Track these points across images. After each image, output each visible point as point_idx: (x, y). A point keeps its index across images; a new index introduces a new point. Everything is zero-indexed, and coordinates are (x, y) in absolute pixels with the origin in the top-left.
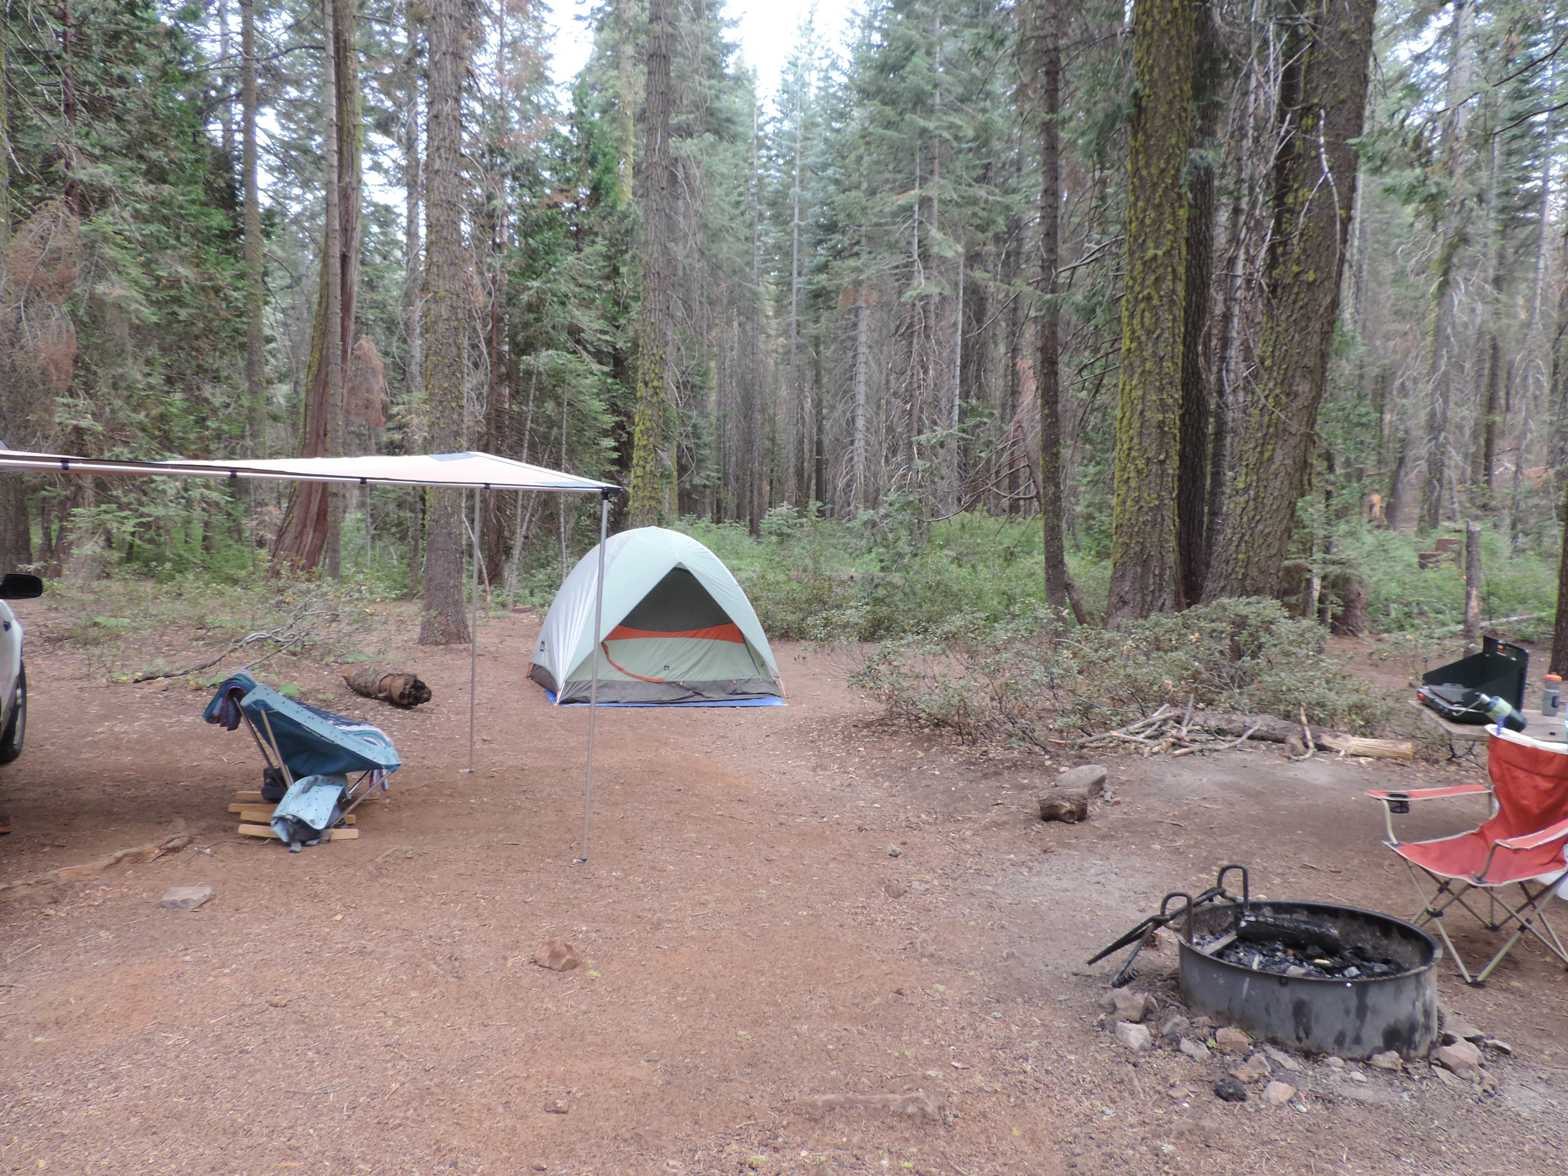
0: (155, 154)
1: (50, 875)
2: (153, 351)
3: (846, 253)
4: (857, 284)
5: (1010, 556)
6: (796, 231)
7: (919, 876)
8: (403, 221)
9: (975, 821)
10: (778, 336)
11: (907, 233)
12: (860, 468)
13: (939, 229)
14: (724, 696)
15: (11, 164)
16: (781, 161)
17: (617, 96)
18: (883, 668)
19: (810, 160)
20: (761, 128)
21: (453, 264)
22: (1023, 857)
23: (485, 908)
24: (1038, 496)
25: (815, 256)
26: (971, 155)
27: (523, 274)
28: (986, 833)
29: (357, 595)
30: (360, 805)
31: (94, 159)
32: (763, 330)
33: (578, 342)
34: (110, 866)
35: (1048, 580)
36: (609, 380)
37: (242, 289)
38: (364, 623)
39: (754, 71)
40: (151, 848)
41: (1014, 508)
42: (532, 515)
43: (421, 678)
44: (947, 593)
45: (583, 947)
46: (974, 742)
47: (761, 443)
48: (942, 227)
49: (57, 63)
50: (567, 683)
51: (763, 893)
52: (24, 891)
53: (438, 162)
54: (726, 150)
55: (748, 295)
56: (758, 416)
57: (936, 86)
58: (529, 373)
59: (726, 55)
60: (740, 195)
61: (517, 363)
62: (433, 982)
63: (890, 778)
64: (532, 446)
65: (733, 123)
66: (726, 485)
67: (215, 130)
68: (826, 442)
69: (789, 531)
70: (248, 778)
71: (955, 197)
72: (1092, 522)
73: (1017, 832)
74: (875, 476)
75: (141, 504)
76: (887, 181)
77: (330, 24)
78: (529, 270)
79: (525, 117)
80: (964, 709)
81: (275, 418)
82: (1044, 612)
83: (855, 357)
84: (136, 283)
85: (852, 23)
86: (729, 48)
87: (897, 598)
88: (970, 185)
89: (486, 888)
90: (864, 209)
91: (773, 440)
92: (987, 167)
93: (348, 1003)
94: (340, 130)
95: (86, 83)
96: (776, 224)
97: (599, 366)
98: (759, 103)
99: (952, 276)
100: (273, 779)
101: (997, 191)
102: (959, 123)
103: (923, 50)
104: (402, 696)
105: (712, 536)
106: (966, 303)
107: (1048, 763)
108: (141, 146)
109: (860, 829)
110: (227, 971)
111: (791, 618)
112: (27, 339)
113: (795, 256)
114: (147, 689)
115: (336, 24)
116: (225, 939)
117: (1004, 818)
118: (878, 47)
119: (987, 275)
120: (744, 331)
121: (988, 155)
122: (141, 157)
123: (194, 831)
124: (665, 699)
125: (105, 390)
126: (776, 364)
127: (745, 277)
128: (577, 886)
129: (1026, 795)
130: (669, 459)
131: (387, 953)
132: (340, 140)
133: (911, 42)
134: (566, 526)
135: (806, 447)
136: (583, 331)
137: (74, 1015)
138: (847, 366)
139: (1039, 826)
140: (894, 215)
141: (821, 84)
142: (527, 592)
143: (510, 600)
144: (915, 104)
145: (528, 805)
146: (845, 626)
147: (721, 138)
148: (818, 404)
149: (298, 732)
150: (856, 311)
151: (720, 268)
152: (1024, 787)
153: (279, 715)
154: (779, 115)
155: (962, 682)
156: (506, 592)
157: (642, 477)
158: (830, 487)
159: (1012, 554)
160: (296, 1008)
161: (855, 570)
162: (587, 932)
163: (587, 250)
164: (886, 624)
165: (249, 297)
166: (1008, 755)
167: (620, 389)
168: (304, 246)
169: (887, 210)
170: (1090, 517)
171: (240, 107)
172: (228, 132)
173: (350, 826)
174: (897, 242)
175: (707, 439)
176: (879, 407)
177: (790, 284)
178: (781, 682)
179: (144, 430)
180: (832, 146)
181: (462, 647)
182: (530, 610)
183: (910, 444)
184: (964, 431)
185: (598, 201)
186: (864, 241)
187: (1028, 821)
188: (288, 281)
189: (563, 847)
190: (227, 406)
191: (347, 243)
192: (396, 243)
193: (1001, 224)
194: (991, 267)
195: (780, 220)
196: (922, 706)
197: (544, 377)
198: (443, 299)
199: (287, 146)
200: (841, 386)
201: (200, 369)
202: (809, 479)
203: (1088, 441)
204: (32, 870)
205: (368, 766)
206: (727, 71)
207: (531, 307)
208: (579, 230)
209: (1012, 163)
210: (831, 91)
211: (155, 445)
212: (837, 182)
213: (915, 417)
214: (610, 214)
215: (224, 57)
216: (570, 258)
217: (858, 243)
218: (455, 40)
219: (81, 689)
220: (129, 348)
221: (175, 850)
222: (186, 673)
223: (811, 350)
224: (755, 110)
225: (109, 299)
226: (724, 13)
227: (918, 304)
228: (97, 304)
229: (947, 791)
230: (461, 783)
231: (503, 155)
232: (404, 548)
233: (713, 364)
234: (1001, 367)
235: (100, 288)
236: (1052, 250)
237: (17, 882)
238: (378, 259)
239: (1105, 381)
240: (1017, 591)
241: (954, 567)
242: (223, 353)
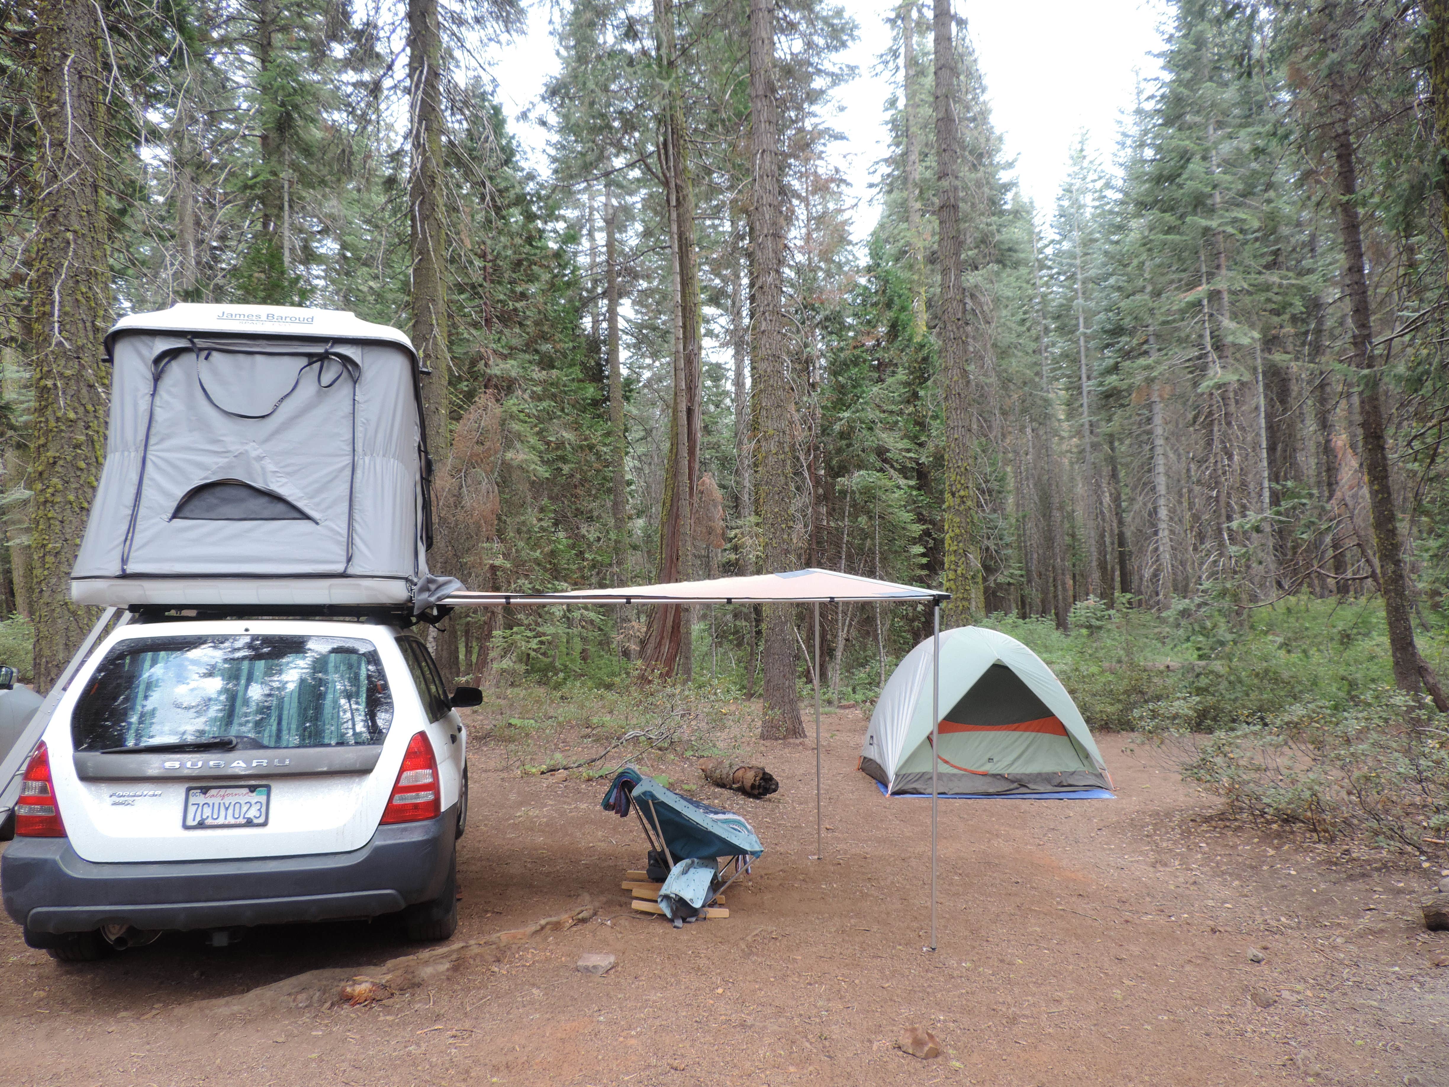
0: (546, 347)
1: (494, 937)
2: (545, 501)
3: (1135, 353)
4: (1150, 381)
5: (1346, 639)
6: (1082, 339)
7: (1288, 986)
8: (731, 374)
9: (1346, 928)
10: (1071, 437)
11: (1198, 327)
12: (1166, 557)
13: (1231, 319)
14: (1049, 788)
15: (449, 369)
16: (1062, 278)
17: (908, 244)
18: (1219, 760)
19: (1092, 273)
20: (1040, 251)
21: (779, 406)
22: (1411, 971)
23: (847, 991)
24: (1373, 575)
25: (1103, 359)
26: (1258, 244)
27: (834, 408)
28: (1361, 941)
29: (713, 698)
30: (730, 887)
31: (505, 357)
32: (1056, 434)
33: (885, 461)
34: (536, 932)
35: (1397, 663)
36: (914, 493)
37: (610, 444)
38: (718, 721)
39: (1031, 203)
40: (566, 918)
41: (1343, 589)
42: (852, 620)
43: (767, 770)
44: (1277, 680)
45: (943, 1036)
46: (1332, 839)
47: (1062, 540)
48: (1234, 316)
49: (480, 289)
50: (897, 775)
51: (1118, 994)
52: (476, 950)
53: (764, 324)
54: (1009, 276)
55: (1040, 402)
56: (1057, 514)
57: (1215, 187)
58: (843, 493)
59: (1004, 194)
60: (1025, 313)
61: (833, 485)
62: (808, 1060)
63: (1239, 877)
64: (850, 557)
65: (1015, 251)
66: (1029, 581)
67: (587, 322)
68: (1128, 534)
69: (1098, 623)
70: (634, 858)
71: (1246, 286)
72: (1438, 599)
73: (1399, 942)
74: (1183, 563)
75: (537, 624)
76: (1172, 282)
77: (675, 228)
78: (840, 404)
79: (829, 274)
80: (1317, 805)
81: (635, 548)
82: (1401, 699)
83: (1152, 449)
84: (534, 449)
85: (1123, 145)
86: (1006, 187)
87: (1221, 687)
88: (1260, 273)
89: (846, 971)
90: (1151, 310)
91: (1073, 536)
92: (1276, 253)
93: (736, 1072)
94: (684, 309)
95: (498, 301)
96: (1062, 335)
97: (905, 481)
98: (1037, 230)
99: (1250, 362)
100: (656, 860)
101: (1291, 274)
102: (1244, 216)
103: (1198, 157)
104: (753, 786)
105: (1020, 631)
106: (1267, 386)
107: (1426, 865)
108: (536, 343)
109: (1214, 931)
110: (633, 1033)
111: (1110, 709)
112: (467, 502)
113: (1083, 362)
114: (551, 780)
115: (679, 227)
116: (630, 1004)
117: (1381, 925)
118: (1152, 161)
119: (1289, 356)
120: (1037, 436)
121: (1277, 241)
122: (537, 351)
123: (597, 904)
124: (991, 790)
125: (512, 534)
126: (1072, 464)
127: (1036, 386)
128: (930, 975)
129: (1404, 900)
130: (975, 561)
131: (765, 1027)
132: (684, 316)
133: (1186, 152)
134: (882, 628)
135: (1108, 540)
136: (888, 451)
137: (520, 1061)
138: (1144, 459)
139: (1425, 936)
140: (1182, 311)
141: (1097, 203)
142: (850, 689)
143: (835, 697)
144: (1196, 206)
145: (873, 892)
146: (1175, 717)
147: (1005, 266)
148: (1117, 499)
149: (677, 819)
150: (1150, 406)
151: (1010, 381)
152: (1399, 892)
153: (663, 804)
154: (1058, 237)
155: (1311, 775)
156: (831, 690)
157: (955, 580)
158: (1136, 578)
159: (1348, 636)
160: (693, 1073)
161: (1173, 660)
162: (945, 1021)
163: (890, 380)
164: (1212, 713)
165: (616, 450)
166: (1374, 855)
167: (924, 499)
168: (654, 404)
169: (1175, 308)
170: (1436, 593)
171: (606, 301)
172: (596, 322)
173: (721, 905)
174: (1188, 336)
175: (1008, 539)
176: (1181, 496)
177: (1080, 388)
178: (1107, 774)
179: (539, 565)
180: (1113, 258)
181: (798, 741)
182: (853, 706)
183: (1220, 531)
184: (1278, 513)
185: (896, 336)
186: (1152, 339)
187: (1411, 930)
188: (643, 433)
189: (912, 935)
190: (599, 539)
191: (691, 399)
192: (726, 393)
193: (1298, 306)
194: (1290, 348)
195: (1066, 330)
196: (1265, 800)
197: (857, 495)
198: (771, 437)
199: (640, 327)
200: (1139, 479)
201: (578, 512)
202: (1113, 571)
203: (1427, 513)
204: (481, 932)
205: (736, 851)
206: (1005, 207)
207: (842, 435)
208: (880, 364)
209: (1304, 245)
210: (1107, 207)
211: (548, 576)
212: (1119, 289)
213: (1222, 503)
214: (908, 346)
215: (593, 265)
216: (875, 389)
217: (1146, 342)
218: (774, 223)
219: (503, 779)
220: (529, 499)
221: (584, 921)
222: (579, 766)
223: (1106, 447)
224: (1033, 236)
225: (515, 463)
226: (999, 158)
227: (1217, 393)
228: (507, 468)
229: (1307, 892)
230: (812, 869)
231: (813, 309)
232: (741, 653)
233: (1009, 469)
234: (1311, 446)
235: (509, 455)
236: (1363, 325)
237: (472, 942)
238: (712, 408)
239: (1440, 450)
240: (1358, 675)
241: (1282, 653)
242: (596, 497)
